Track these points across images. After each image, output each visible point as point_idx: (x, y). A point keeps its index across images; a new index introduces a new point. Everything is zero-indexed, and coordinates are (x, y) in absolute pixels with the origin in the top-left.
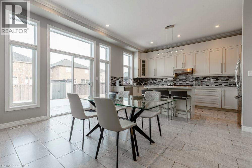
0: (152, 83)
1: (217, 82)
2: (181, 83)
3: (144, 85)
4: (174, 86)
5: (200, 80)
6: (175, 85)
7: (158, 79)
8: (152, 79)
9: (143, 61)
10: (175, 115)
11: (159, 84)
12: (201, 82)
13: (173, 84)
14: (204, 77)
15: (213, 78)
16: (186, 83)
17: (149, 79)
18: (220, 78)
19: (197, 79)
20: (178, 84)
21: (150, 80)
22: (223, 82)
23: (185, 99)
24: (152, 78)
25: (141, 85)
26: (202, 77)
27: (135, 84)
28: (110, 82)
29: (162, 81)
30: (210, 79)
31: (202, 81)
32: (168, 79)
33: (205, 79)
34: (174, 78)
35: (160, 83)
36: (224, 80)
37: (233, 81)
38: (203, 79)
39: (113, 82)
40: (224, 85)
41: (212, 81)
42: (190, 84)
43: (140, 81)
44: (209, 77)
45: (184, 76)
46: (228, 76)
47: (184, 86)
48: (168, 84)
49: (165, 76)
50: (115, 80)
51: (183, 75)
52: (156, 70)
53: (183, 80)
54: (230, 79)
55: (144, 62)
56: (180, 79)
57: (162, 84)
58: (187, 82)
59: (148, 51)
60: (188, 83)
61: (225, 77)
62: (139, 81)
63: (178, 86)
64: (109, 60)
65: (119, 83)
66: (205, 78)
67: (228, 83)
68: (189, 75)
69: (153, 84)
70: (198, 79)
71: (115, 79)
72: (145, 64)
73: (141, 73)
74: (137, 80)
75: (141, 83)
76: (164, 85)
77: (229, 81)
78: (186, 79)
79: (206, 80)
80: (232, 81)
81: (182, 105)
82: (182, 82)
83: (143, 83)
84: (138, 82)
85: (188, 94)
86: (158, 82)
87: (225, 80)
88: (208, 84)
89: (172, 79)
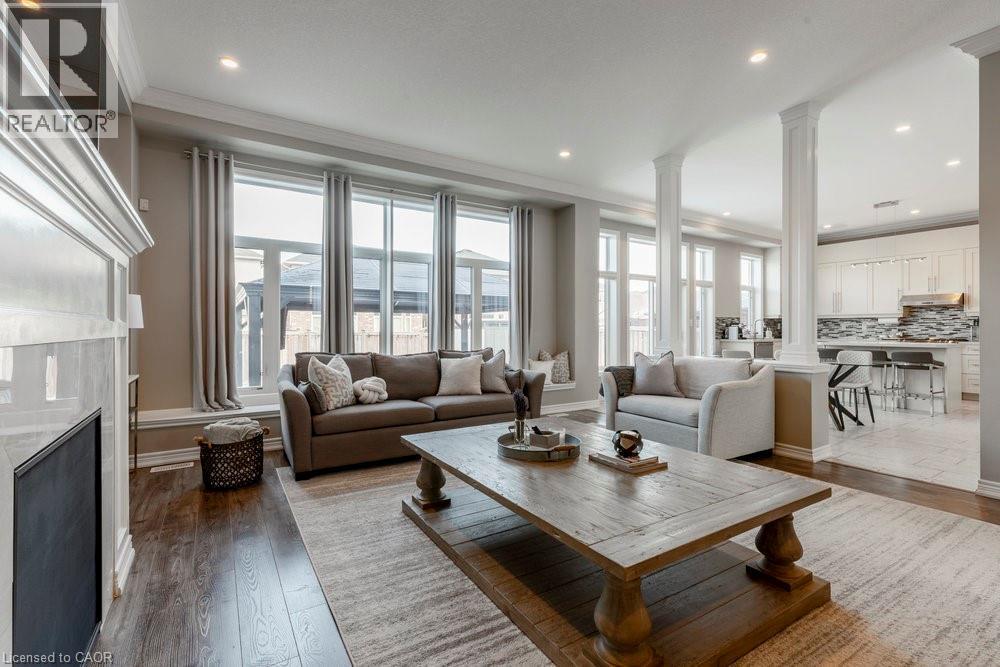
0: (825, 331)
2: (924, 332)
4: (901, 340)
6: (905, 337)
7: (842, 320)
8: (824, 321)
10: (902, 405)
11: (848, 335)
13: (899, 336)
16: (944, 333)
20: (915, 336)
23: (928, 368)
24: (822, 319)
28: (715, 329)
29: (858, 327)
32: (880, 321)
34: (899, 319)
35: (851, 333)
39: (719, 331)
45: (935, 313)
47: (935, 341)
48: (881, 336)
49: (872, 313)
51: (932, 310)
52: (838, 296)
53: (933, 325)
56: (921, 321)
57: (861, 334)
58: (948, 330)
60: (948, 333)
63: (912, 340)
64: (711, 280)
65: (739, 334)
68: (951, 312)
69: (826, 335)
71: (725, 322)
74: (773, 324)
76: (866, 337)
78: (943, 322)
81: (921, 382)
82: (930, 330)
84: (777, 330)
85: (936, 357)
86: (843, 329)
89: (896, 321)
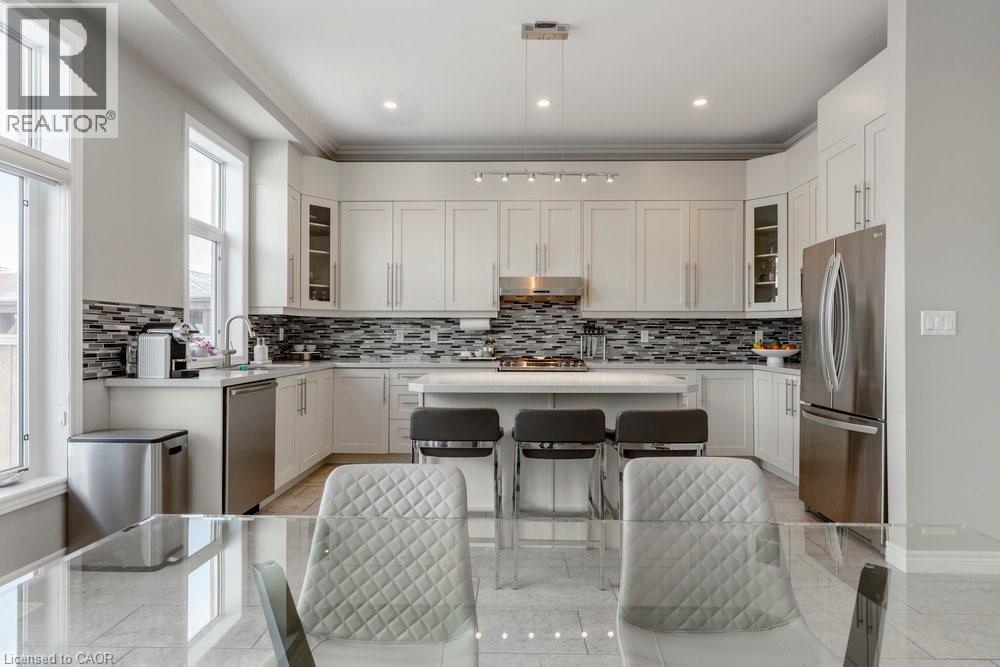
0: (368, 344)
1: (660, 342)
2: (520, 345)
3: (315, 358)
5: (600, 332)
7: (400, 321)
8: (366, 324)
9: (314, 210)
11: (407, 352)
12: (607, 340)
14: (614, 320)
15: (650, 325)
16: (546, 346)
17: (347, 324)
18: (671, 326)
19: (591, 327)
20: (509, 353)
21: (354, 325)
22: (681, 342)
24: (363, 319)
25: (300, 359)
26: (610, 321)
27: (261, 351)
28: (81, 346)
29: (424, 335)
30: (636, 329)
31: (610, 336)
32: (462, 325)
33: (621, 328)
34: (492, 320)
35: (413, 347)
36: (684, 334)
37: (711, 338)
38: (611, 327)
39: (102, 351)
40: (684, 355)
41: (645, 337)
42: (559, 352)
43: (286, 332)
44: (633, 320)
45: (534, 311)
46: (699, 320)
49: (451, 306)
50: (127, 327)
51: (530, 307)
52: (395, 273)
53: (532, 333)
54: (701, 331)
55: (320, 215)
56: (516, 325)
57: (427, 351)
58: (550, 341)
59: (342, 151)
60: (550, 346)
61: (685, 322)
62: (282, 330)
65: (172, 357)
66: (620, 323)
67: (696, 348)
68: (555, 310)
69: (369, 352)
70: (593, 328)
71: (122, 320)
72: (326, 233)
73: (306, 285)
74: (274, 328)
75: (299, 348)
76: (436, 355)
77: (698, 340)
78: (544, 327)
79: (622, 334)
80: (707, 339)
82: (528, 342)
83: (312, 348)
84: (278, 342)
86: (400, 339)
87: (689, 334)
88: (630, 350)
89: (485, 324)
